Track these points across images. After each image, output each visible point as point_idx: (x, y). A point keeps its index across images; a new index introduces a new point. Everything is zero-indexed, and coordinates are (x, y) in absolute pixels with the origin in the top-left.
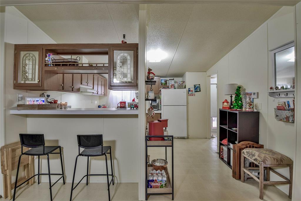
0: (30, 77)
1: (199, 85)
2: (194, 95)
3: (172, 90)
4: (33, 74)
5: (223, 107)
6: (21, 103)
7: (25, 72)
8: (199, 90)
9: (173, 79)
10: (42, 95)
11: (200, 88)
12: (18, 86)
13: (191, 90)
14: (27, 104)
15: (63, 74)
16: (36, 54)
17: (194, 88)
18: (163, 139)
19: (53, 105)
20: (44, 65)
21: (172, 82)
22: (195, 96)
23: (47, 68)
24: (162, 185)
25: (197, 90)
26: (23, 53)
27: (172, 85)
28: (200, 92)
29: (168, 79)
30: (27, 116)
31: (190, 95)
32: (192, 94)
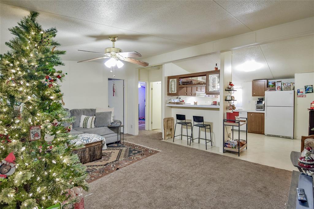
0: (173, 90)
1: (312, 86)
2: (304, 96)
3: (278, 92)
4: (175, 89)
5: (311, 108)
6: (170, 101)
7: (171, 88)
8: (311, 91)
9: (280, 82)
10: (177, 98)
11: (313, 89)
12: (169, 94)
13: (300, 91)
14: (172, 102)
15: (187, 87)
16: (175, 80)
17: (305, 89)
18: (234, 122)
19: (182, 103)
20: (178, 84)
21: (280, 84)
22: (306, 97)
23: (180, 86)
24: (233, 147)
25: (308, 91)
26: (171, 80)
27: (278, 87)
28: (312, 93)
29: (276, 81)
30: (172, 107)
31: (300, 96)
32: (302, 96)
